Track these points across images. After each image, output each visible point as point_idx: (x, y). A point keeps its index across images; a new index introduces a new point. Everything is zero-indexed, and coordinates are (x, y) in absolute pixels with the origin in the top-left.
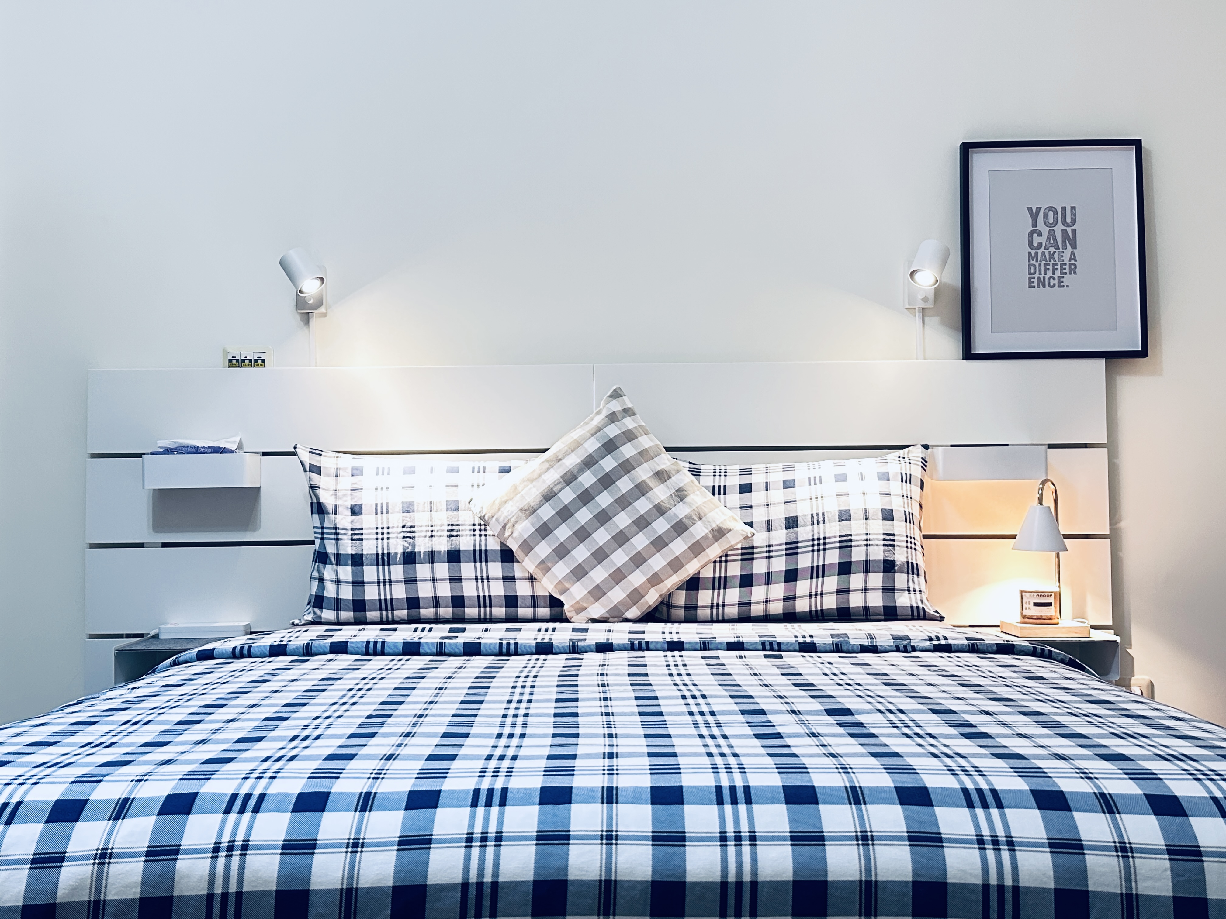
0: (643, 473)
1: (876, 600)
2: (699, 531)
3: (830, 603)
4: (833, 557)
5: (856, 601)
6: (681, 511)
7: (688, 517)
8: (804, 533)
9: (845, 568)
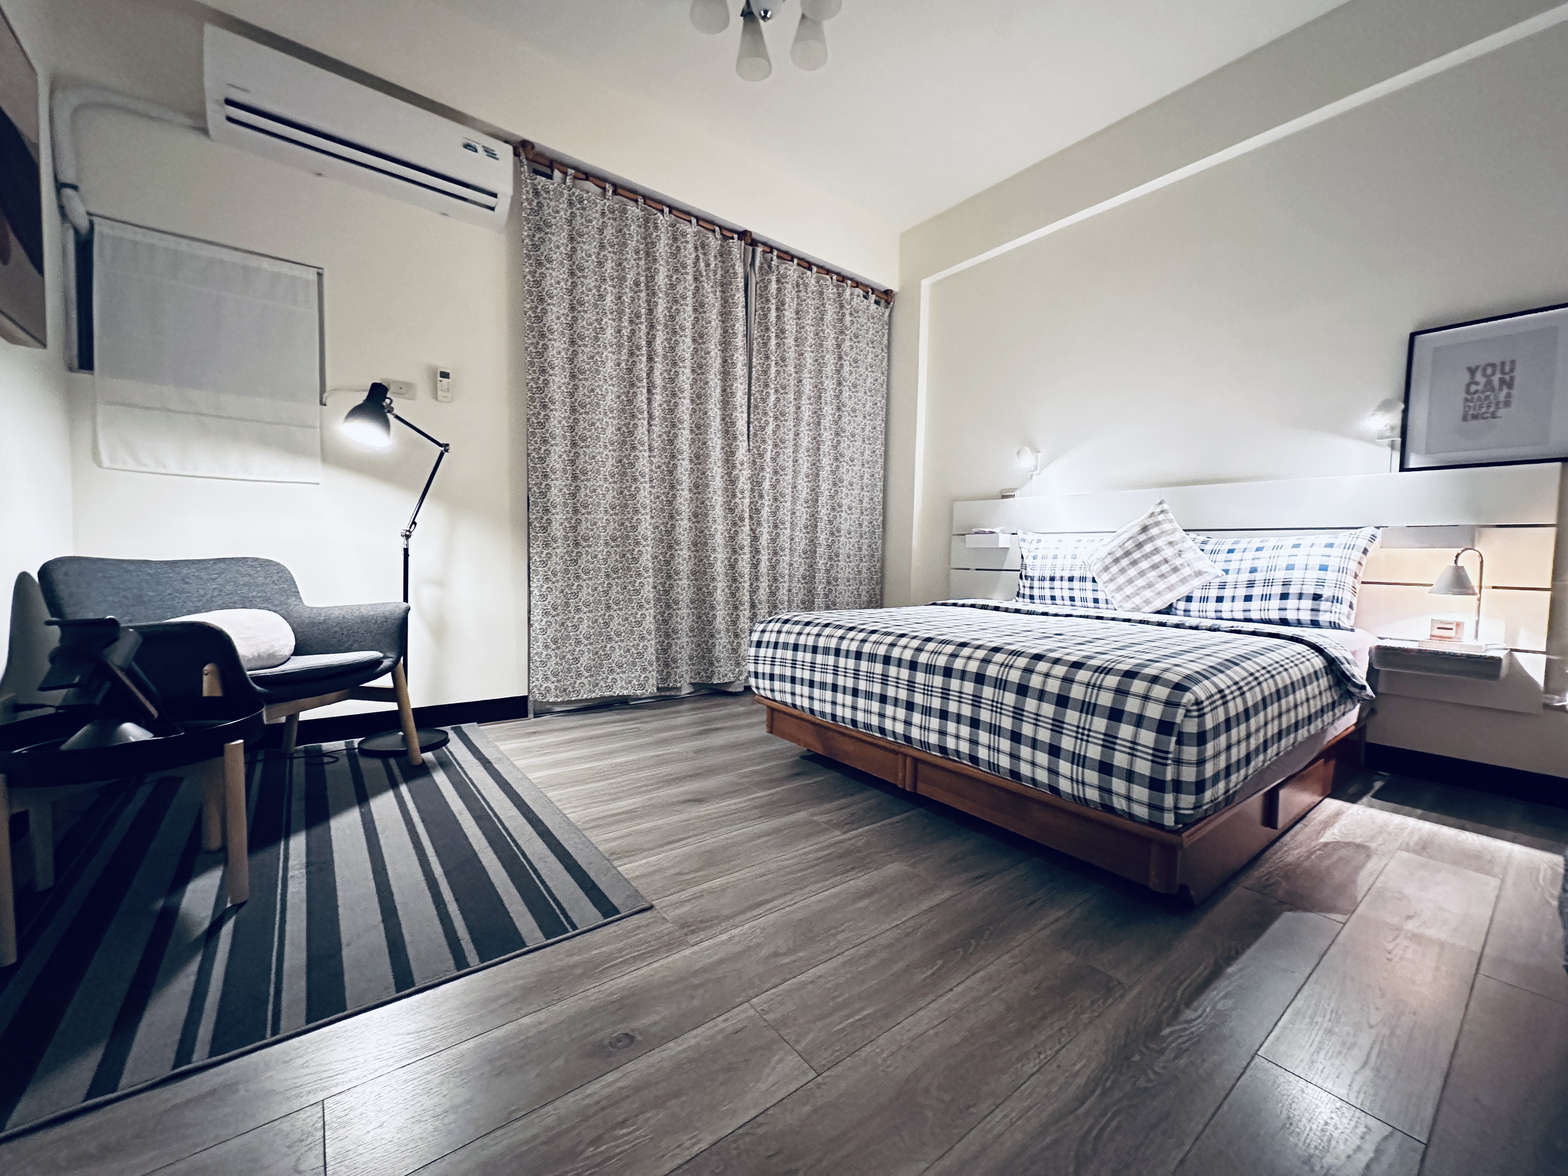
0: (1159, 543)
1: (1306, 616)
2: (1186, 571)
3: (1275, 615)
4: (1277, 590)
5: (1291, 615)
6: (1178, 562)
7: (1182, 565)
8: (1259, 576)
9: (1284, 596)
